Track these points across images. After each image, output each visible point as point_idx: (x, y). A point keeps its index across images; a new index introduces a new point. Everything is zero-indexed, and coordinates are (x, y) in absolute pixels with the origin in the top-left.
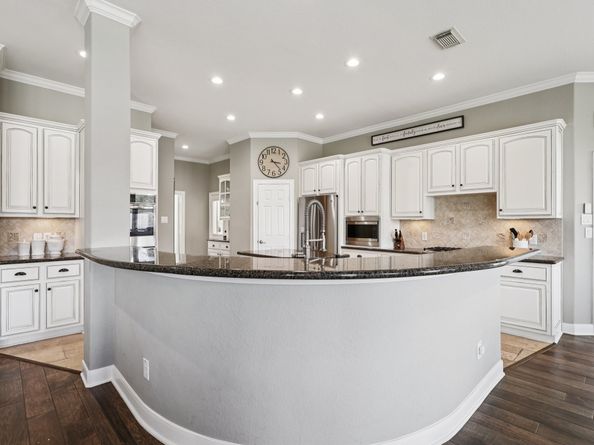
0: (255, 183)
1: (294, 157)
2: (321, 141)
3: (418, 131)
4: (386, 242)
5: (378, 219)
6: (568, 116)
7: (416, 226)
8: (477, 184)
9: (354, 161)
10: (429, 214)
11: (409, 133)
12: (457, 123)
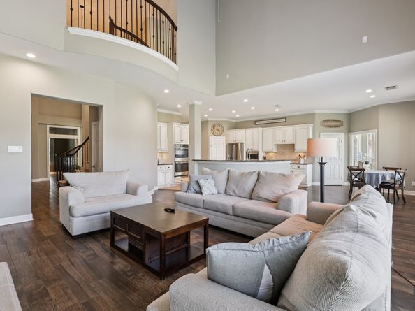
0: (210, 138)
1: (225, 128)
2: (234, 121)
3: (272, 121)
4: (260, 158)
5: (258, 152)
6: (313, 122)
7: (271, 154)
8: (289, 141)
9: (249, 131)
10: (275, 150)
11: (269, 122)
12: (284, 120)
